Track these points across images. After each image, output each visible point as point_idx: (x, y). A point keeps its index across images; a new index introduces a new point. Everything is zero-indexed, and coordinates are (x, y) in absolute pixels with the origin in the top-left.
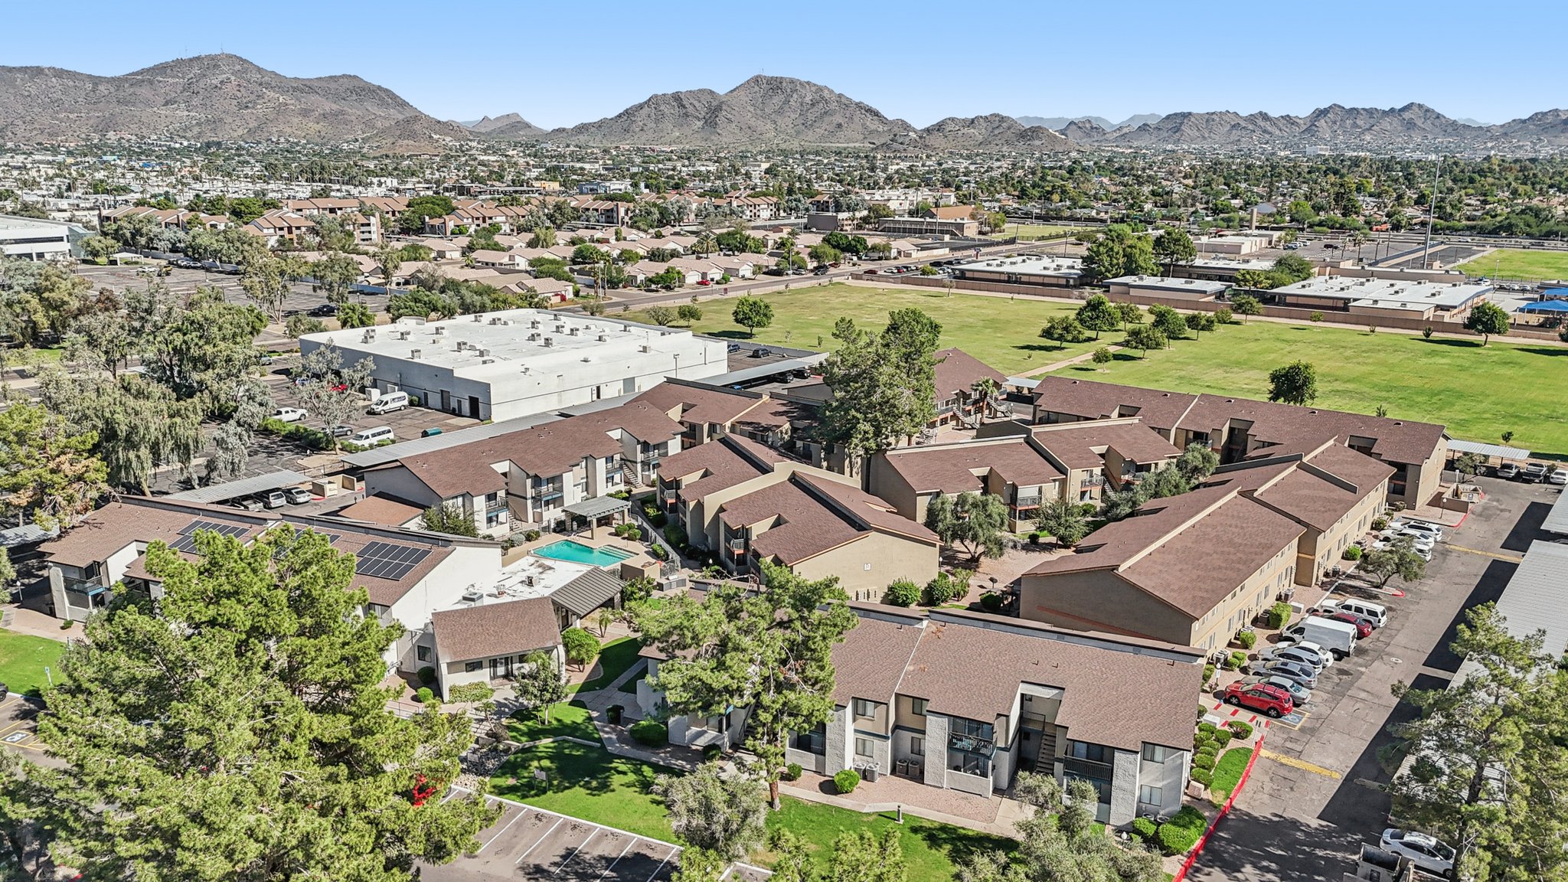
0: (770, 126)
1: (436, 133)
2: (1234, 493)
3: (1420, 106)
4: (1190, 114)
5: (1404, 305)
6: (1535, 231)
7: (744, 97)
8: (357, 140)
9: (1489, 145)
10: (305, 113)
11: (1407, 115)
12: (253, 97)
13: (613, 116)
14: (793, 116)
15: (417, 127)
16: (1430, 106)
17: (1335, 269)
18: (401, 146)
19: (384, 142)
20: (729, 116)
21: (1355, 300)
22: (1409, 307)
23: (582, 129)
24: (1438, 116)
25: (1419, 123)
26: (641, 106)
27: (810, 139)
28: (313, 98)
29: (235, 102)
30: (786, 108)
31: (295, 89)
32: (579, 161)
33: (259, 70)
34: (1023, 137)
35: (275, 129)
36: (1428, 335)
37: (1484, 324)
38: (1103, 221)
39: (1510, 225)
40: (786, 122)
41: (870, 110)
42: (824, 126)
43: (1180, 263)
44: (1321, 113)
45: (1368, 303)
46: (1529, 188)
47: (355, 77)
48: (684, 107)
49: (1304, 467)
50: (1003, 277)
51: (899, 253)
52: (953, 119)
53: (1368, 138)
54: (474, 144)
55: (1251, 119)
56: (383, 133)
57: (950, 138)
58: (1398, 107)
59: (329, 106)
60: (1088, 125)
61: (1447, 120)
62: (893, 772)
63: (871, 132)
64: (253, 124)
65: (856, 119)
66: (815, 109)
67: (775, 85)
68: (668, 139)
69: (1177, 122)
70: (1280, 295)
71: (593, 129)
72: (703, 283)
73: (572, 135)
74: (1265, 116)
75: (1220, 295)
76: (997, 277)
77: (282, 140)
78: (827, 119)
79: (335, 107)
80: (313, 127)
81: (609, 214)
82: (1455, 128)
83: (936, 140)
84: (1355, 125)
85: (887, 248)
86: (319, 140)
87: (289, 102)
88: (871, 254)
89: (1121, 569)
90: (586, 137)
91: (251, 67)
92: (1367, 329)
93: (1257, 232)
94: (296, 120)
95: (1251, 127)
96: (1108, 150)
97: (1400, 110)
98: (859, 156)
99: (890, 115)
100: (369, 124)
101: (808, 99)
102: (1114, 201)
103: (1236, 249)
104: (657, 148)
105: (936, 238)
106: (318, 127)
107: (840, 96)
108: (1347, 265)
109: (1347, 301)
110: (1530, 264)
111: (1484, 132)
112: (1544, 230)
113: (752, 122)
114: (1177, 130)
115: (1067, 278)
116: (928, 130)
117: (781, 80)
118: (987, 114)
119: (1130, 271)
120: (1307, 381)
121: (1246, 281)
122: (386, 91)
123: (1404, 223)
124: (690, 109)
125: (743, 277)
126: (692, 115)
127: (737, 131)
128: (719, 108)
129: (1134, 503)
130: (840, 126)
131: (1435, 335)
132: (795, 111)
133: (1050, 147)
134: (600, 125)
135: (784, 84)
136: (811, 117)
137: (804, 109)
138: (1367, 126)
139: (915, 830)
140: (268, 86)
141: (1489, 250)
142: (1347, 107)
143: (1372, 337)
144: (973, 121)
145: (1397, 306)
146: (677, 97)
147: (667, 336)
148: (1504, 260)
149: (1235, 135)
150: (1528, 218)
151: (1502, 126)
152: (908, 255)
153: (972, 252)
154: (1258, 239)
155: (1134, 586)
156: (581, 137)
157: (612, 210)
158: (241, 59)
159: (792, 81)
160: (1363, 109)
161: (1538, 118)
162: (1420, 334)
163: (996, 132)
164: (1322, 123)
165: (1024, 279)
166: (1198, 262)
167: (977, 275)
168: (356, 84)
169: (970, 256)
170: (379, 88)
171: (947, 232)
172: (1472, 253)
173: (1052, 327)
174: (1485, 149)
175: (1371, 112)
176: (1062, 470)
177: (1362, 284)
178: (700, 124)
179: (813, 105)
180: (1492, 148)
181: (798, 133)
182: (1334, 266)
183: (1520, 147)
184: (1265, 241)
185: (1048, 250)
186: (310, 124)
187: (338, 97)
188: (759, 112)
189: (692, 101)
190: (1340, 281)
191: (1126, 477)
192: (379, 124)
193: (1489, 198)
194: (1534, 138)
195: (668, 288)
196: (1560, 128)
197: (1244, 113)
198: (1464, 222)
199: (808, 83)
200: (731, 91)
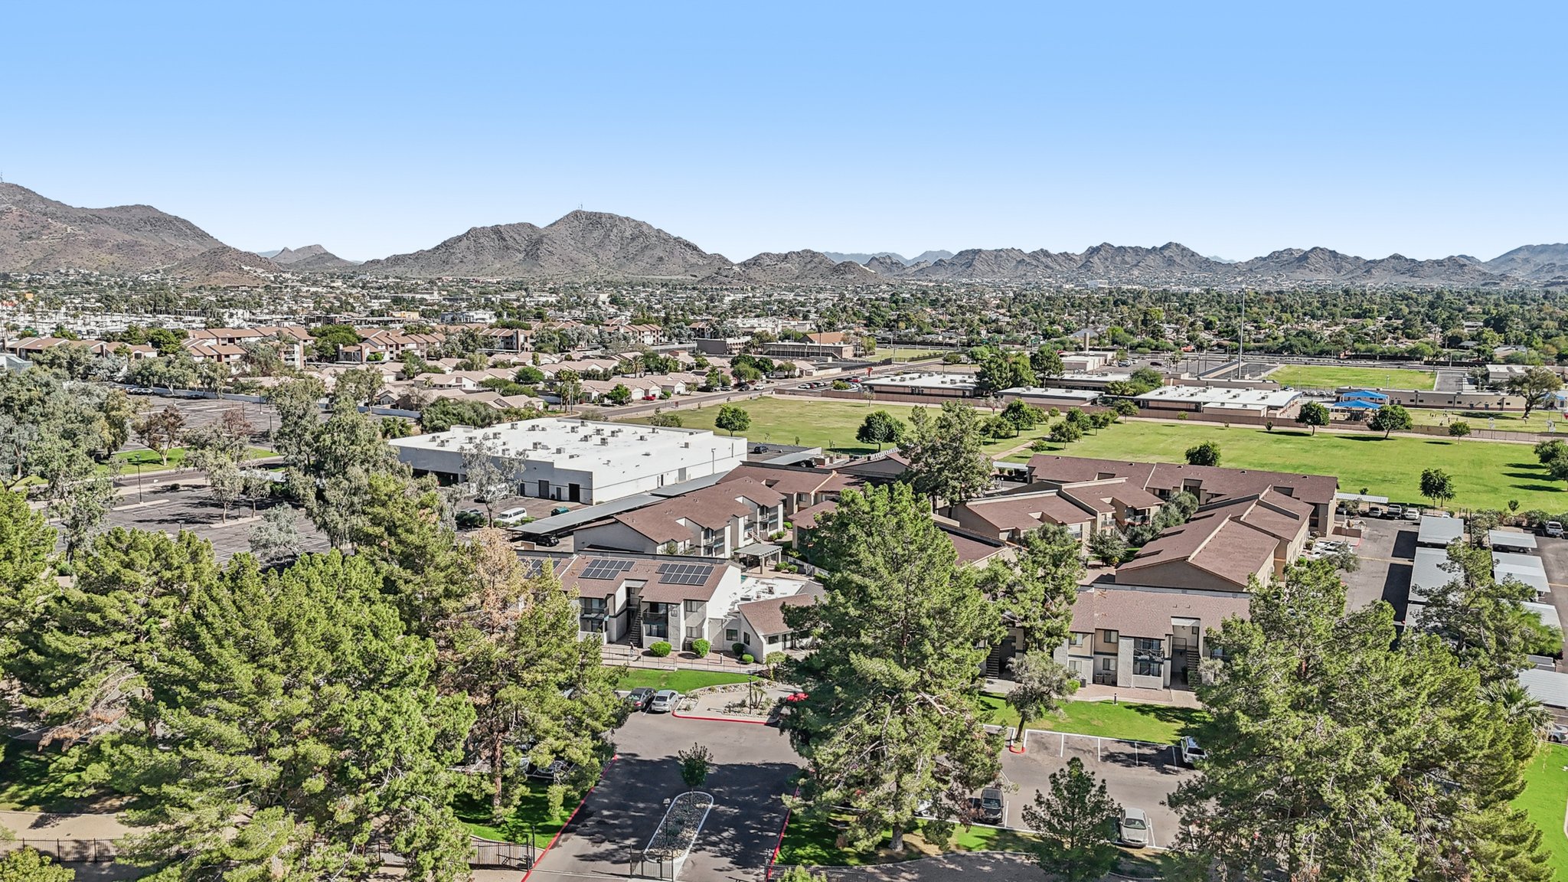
0: (593, 259)
1: (246, 265)
2: (1227, 520)
3: (1177, 245)
4: (980, 250)
5: (1245, 405)
6: (1310, 350)
7: (564, 230)
8: (158, 272)
9: (1239, 279)
10: (97, 244)
11: (1167, 253)
12: (37, 228)
13: (430, 248)
14: (614, 249)
15: (225, 258)
16: (1186, 245)
17: (1178, 382)
18: (216, 278)
19: (189, 273)
20: (551, 249)
21: (1205, 403)
22: (1249, 407)
23: (397, 260)
24: (1193, 254)
25: (1178, 259)
26: (459, 239)
27: (633, 271)
28: (103, 228)
29: (16, 233)
30: (607, 241)
31: (83, 220)
32: (410, 292)
33: (43, 200)
34: (837, 271)
35: (63, 261)
36: (1269, 428)
37: (1312, 418)
38: (951, 345)
39: (1291, 346)
40: (608, 254)
41: (688, 245)
42: (646, 259)
43: (1052, 376)
44: (1093, 251)
45: (1218, 405)
46: (1289, 315)
47: (150, 208)
48: (505, 240)
49: (1260, 504)
50: (907, 390)
51: (801, 372)
52: (768, 255)
53: (1136, 272)
54: (288, 276)
55: (1034, 255)
56: (186, 264)
57: (769, 272)
58: (1159, 245)
59: (121, 237)
60: (888, 261)
61: (1201, 257)
62: (1094, 682)
63: (692, 266)
64: (38, 255)
65: (676, 253)
66: (635, 243)
67: (595, 220)
68: (489, 270)
69: (969, 258)
70: (1143, 400)
71: (409, 261)
72: (648, 398)
73: (387, 267)
74: (1046, 253)
75: (1094, 402)
76: (901, 390)
77: (72, 271)
78: (648, 253)
79: (127, 237)
80: (106, 258)
81: (509, 341)
82: (1208, 264)
83: (755, 273)
84: (1124, 262)
85: (792, 368)
86: (113, 271)
87: (78, 232)
88: (777, 373)
89: (1190, 560)
90: (403, 269)
91: (34, 197)
92: (1223, 425)
93: (1091, 353)
94: (87, 251)
95: (1034, 263)
96: (913, 283)
97: (1161, 249)
98: (686, 288)
99: (708, 250)
100: (169, 255)
101: (628, 234)
102: (952, 328)
103: (1084, 365)
104: (481, 279)
105: (821, 360)
106: (112, 258)
107: (659, 231)
108: (1185, 376)
109: (1198, 404)
110: (1316, 376)
111: (1231, 267)
112: (1318, 349)
113: (574, 254)
114: (970, 265)
115: (964, 390)
116: (744, 264)
117: (600, 215)
118: (800, 250)
119: (1016, 384)
120: (1215, 456)
121: (1115, 389)
122: (184, 221)
123: (1205, 345)
124: (510, 242)
125: (679, 393)
126: (512, 248)
127: (559, 264)
128: (539, 242)
129: (1154, 531)
130: (661, 259)
131: (1274, 429)
132: (615, 245)
133: (862, 281)
134: (418, 256)
135: (604, 220)
136: (632, 250)
137: (625, 242)
138: (1135, 262)
139: (1130, 707)
140: (54, 216)
141: (1280, 367)
142: (1116, 246)
143: (1227, 431)
144: (786, 256)
145: (1240, 407)
146: (496, 230)
147: (695, 435)
148: (1294, 373)
149: (1021, 270)
150: (1304, 339)
151: (1247, 263)
152: (810, 374)
153: (866, 371)
154: (1097, 358)
155: (1201, 569)
156: (397, 268)
157: (512, 337)
158: (22, 189)
159: (611, 216)
160: (1130, 248)
161: (1275, 256)
162: (1264, 428)
163: (809, 267)
164: (1095, 259)
165: (926, 391)
166: (1067, 376)
167: (883, 389)
168: (150, 214)
169: (863, 374)
170: (176, 218)
171: (828, 355)
172: (1269, 368)
173: (988, 425)
174: (1236, 283)
175: (1136, 250)
176: (1094, 514)
177: (1204, 391)
178: (521, 256)
179: (633, 239)
180: (1241, 282)
181: (620, 266)
182: (1176, 377)
183: (1264, 281)
184: (1102, 359)
185: (922, 369)
186: (103, 256)
187: (130, 228)
188: (580, 245)
189: (512, 234)
190: (1184, 389)
191: (1129, 520)
192: (180, 256)
193: (1262, 325)
194: (1275, 273)
195: (621, 403)
196: (1296, 264)
197: (1027, 251)
198: (1252, 344)
199: (627, 219)
200: (551, 225)
